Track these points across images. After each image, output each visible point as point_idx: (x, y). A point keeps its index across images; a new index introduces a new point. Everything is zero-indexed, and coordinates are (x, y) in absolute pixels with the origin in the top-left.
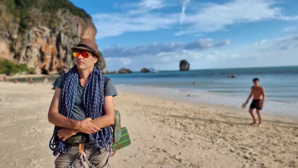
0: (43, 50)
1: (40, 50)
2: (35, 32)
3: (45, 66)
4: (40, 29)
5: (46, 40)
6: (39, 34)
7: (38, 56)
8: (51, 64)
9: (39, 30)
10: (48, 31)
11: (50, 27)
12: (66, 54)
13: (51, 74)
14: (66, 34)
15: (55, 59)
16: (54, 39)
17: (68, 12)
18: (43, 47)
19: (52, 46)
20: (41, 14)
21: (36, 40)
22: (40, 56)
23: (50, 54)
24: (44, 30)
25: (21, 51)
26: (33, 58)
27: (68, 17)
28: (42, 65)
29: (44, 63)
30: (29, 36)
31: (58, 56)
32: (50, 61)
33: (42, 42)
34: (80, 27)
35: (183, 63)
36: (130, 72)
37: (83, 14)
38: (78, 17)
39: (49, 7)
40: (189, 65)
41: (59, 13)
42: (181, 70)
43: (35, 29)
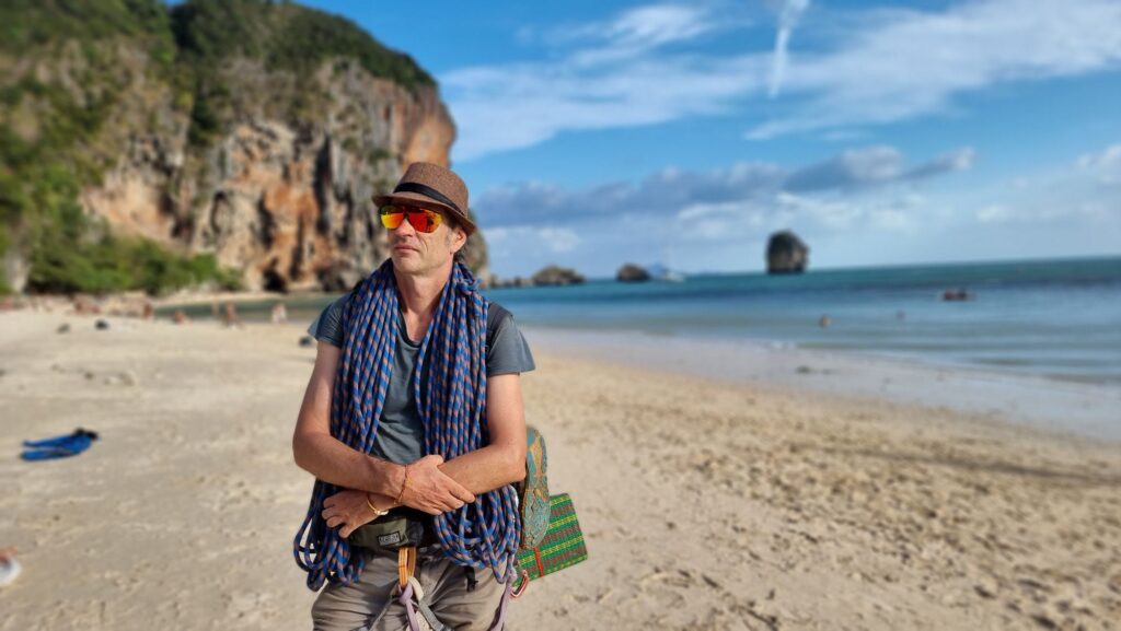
0: (270, 205)
1: (261, 207)
2: (242, 142)
3: (275, 262)
4: (259, 130)
5: (278, 171)
6: (255, 149)
7: (251, 227)
8: (297, 256)
9: (256, 136)
10: (285, 136)
11: (293, 124)
12: (349, 217)
13: (296, 291)
14: (348, 145)
15: (310, 236)
16: (308, 163)
17: (355, 66)
18: (271, 193)
19: (301, 191)
20: (262, 78)
21: (246, 172)
22: (258, 226)
23: (293, 218)
24: (272, 135)
25: (196, 211)
26: (237, 235)
27: (356, 86)
28: (268, 259)
29: (274, 252)
30: (223, 155)
31: (322, 227)
32: (291, 242)
33: (266, 175)
34: (397, 120)
35: (782, 247)
36: (575, 280)
37: (409, 73)
38: (390, 85)
39: (290, 53)
40: (804, 250)
41: (325, 72)
42: (773, 270)
43: (244, 131)
